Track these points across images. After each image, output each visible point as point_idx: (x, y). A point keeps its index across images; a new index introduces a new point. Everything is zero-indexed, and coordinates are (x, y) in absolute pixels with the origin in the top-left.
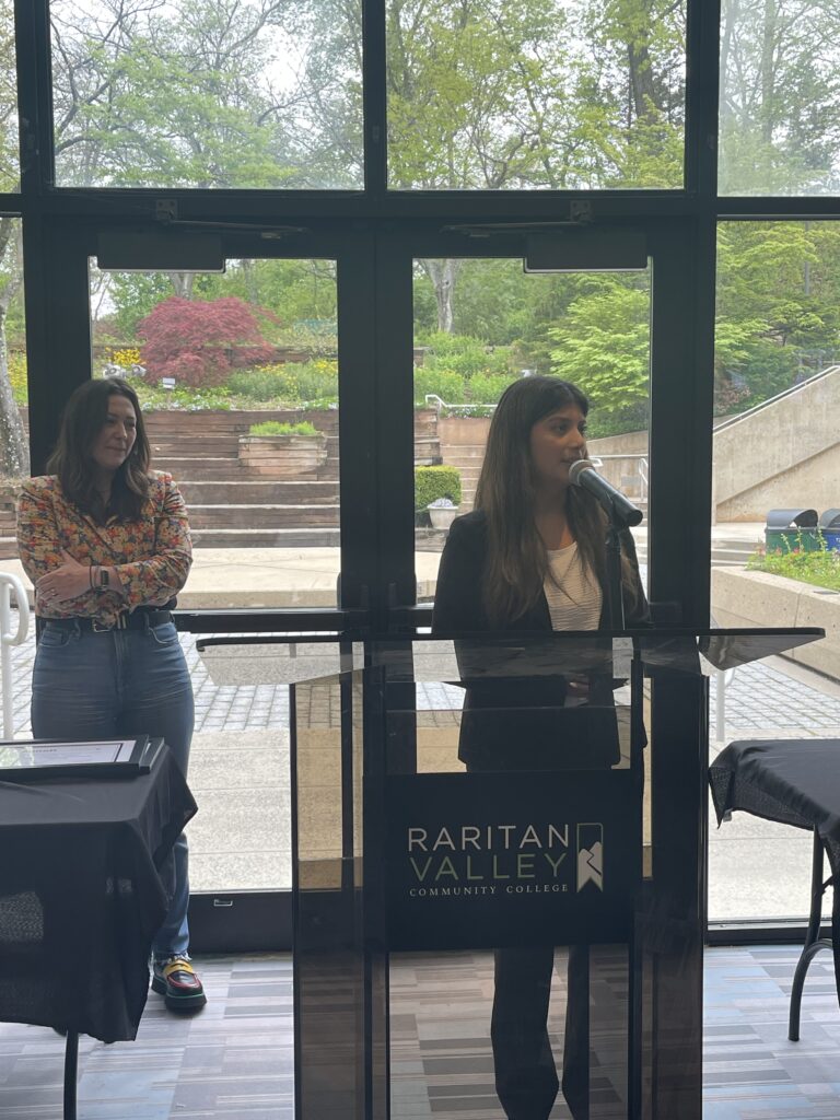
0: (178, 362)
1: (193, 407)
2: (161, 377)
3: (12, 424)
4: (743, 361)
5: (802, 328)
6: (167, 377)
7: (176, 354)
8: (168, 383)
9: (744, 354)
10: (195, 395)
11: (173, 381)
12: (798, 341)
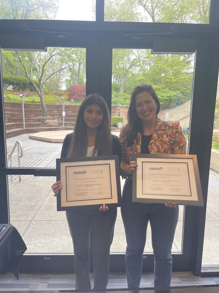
0: (74, 97)
1: (77, 105)
2: (71, 99)
3: (44, 107)
4: (175, 98)
5: (186, 93)
6: (72, 99)
7: (74, 95)
8: (72, 100)
9: (175, 97)
10: (77, 102)
11: (73, 100)
12: (185, 95)
